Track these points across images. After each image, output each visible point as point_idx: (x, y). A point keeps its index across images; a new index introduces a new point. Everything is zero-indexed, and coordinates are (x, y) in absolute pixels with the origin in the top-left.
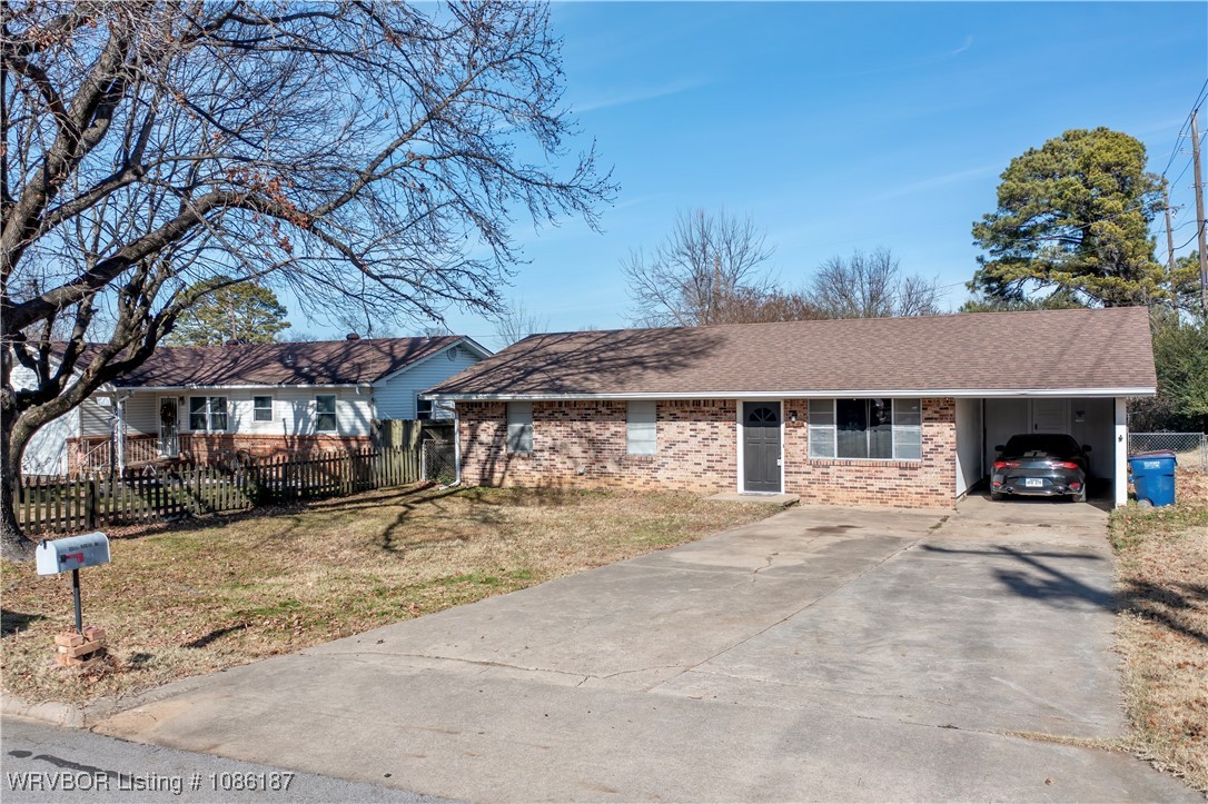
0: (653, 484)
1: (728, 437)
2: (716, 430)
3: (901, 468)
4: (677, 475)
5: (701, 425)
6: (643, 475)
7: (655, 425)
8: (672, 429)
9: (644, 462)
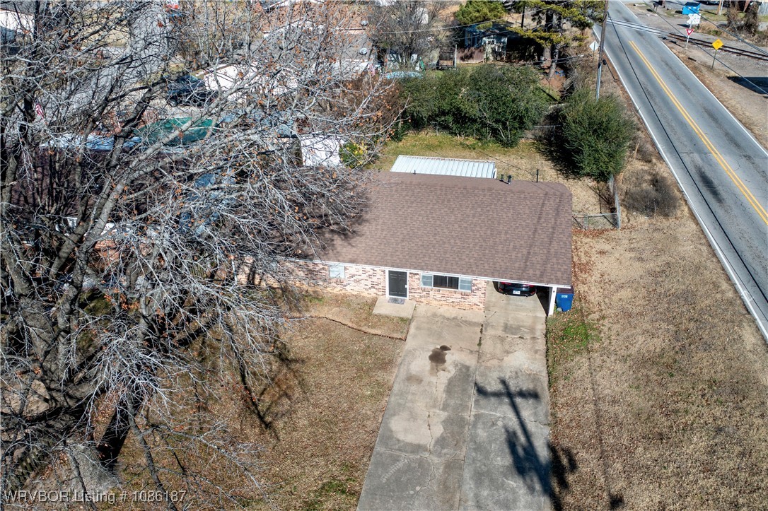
0: (344, 291)
1: (382, 275)
2: (375, 272)
3: (462, 294)
4: (356, 289)
6: (339, 287)
8: (353, 270)
9: (339, 281)
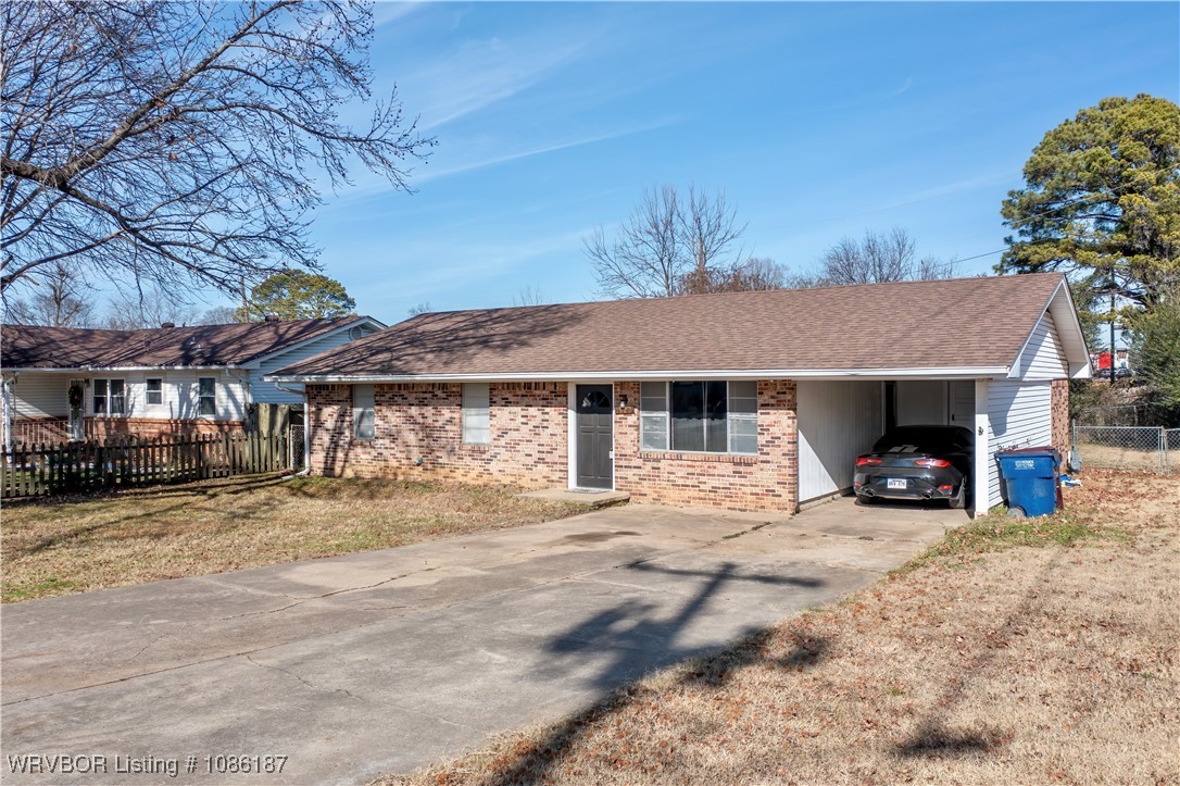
0: (485, 478)
1: (559, 424)
2: (546, 417)
3: (735, 464)
4: (509, 467)
5: (533, 411)
6: (476, 466)
7: (488, 410)
8: (505, 415)
9: (477, 451)
